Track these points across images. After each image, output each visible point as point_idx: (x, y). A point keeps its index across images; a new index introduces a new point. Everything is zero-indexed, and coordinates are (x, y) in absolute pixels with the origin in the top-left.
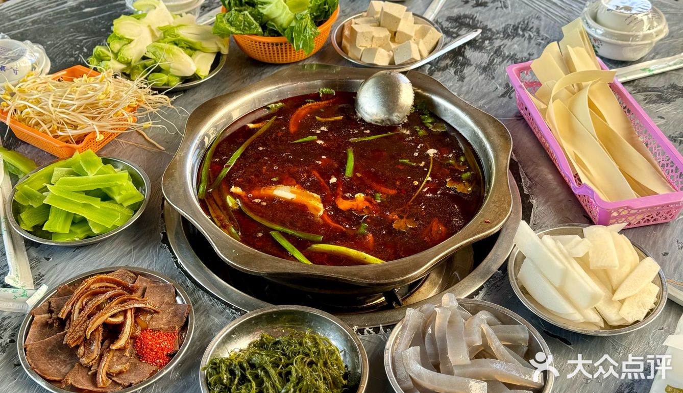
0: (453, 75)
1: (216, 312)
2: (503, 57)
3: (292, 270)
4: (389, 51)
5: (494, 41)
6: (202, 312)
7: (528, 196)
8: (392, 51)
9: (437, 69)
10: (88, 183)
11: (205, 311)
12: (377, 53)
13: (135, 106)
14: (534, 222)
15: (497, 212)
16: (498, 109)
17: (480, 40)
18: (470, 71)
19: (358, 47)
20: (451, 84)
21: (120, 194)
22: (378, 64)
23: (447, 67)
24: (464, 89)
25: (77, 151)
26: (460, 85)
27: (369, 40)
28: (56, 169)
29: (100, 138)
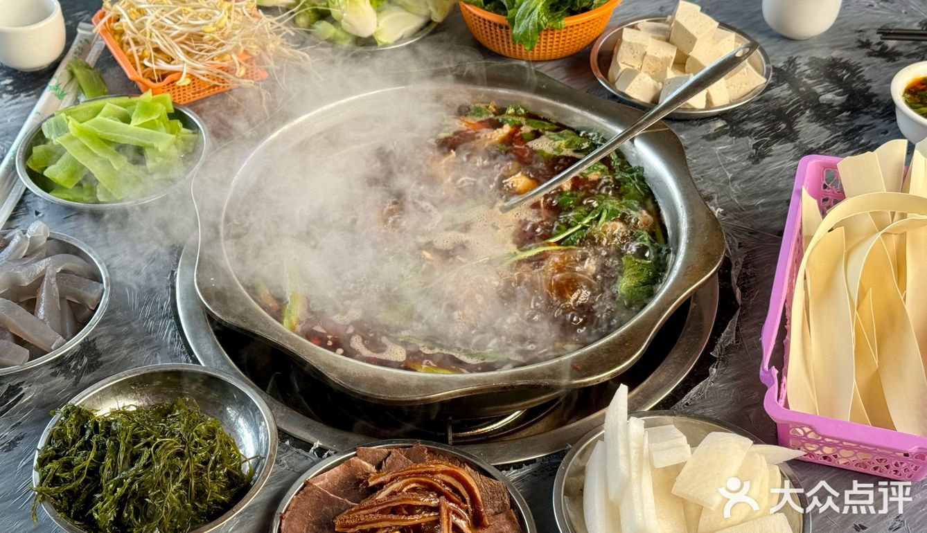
0: (752, 147)
1: (168, 354)
2: (853, 145)
3: (261, 330)
4: (658, 82)
5: (861, 115)
6: (152, 346)
7: (712, 360)
8: (663, 84)
9: (733, 130)
10: (121, 133)
11: (156, 347)
12: (637, 78)
13: (255, 54)
14: (688, 401)
15: (603, 360)
16: (776, 219)
17: (837, 108)
18: (781, 148)
19: (620, 63)
20: (735, 159)
21: (155, 161)
22: (632, 96)
23: (750, 133)
24: (751, 172)
25: (150, 90)
26: (747, 165)
27: (639, 57)
28: (108, 104)
29: (184, 81)
